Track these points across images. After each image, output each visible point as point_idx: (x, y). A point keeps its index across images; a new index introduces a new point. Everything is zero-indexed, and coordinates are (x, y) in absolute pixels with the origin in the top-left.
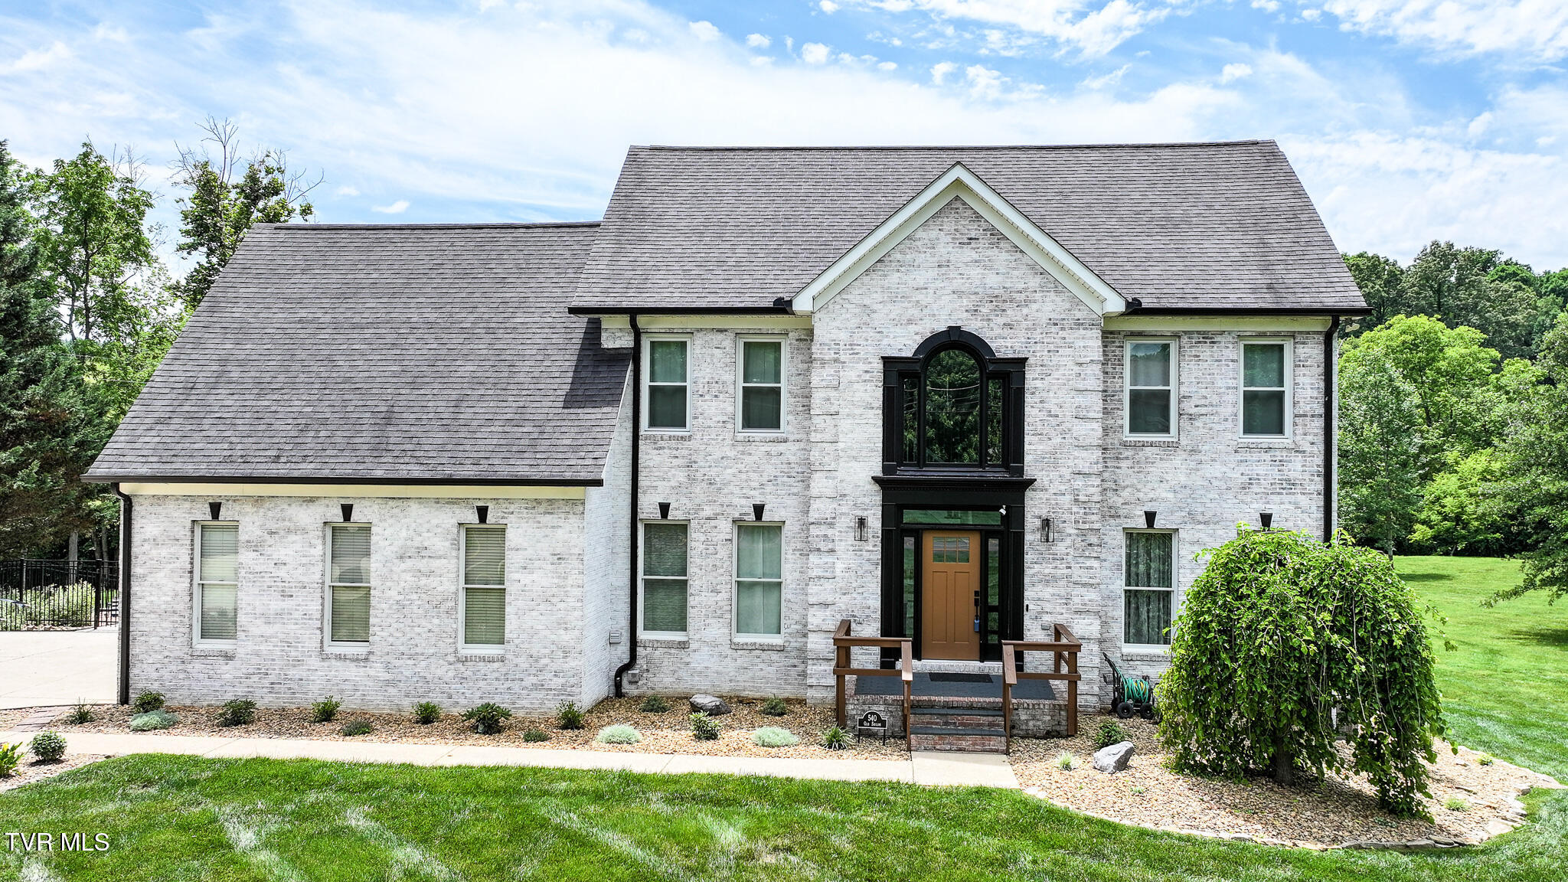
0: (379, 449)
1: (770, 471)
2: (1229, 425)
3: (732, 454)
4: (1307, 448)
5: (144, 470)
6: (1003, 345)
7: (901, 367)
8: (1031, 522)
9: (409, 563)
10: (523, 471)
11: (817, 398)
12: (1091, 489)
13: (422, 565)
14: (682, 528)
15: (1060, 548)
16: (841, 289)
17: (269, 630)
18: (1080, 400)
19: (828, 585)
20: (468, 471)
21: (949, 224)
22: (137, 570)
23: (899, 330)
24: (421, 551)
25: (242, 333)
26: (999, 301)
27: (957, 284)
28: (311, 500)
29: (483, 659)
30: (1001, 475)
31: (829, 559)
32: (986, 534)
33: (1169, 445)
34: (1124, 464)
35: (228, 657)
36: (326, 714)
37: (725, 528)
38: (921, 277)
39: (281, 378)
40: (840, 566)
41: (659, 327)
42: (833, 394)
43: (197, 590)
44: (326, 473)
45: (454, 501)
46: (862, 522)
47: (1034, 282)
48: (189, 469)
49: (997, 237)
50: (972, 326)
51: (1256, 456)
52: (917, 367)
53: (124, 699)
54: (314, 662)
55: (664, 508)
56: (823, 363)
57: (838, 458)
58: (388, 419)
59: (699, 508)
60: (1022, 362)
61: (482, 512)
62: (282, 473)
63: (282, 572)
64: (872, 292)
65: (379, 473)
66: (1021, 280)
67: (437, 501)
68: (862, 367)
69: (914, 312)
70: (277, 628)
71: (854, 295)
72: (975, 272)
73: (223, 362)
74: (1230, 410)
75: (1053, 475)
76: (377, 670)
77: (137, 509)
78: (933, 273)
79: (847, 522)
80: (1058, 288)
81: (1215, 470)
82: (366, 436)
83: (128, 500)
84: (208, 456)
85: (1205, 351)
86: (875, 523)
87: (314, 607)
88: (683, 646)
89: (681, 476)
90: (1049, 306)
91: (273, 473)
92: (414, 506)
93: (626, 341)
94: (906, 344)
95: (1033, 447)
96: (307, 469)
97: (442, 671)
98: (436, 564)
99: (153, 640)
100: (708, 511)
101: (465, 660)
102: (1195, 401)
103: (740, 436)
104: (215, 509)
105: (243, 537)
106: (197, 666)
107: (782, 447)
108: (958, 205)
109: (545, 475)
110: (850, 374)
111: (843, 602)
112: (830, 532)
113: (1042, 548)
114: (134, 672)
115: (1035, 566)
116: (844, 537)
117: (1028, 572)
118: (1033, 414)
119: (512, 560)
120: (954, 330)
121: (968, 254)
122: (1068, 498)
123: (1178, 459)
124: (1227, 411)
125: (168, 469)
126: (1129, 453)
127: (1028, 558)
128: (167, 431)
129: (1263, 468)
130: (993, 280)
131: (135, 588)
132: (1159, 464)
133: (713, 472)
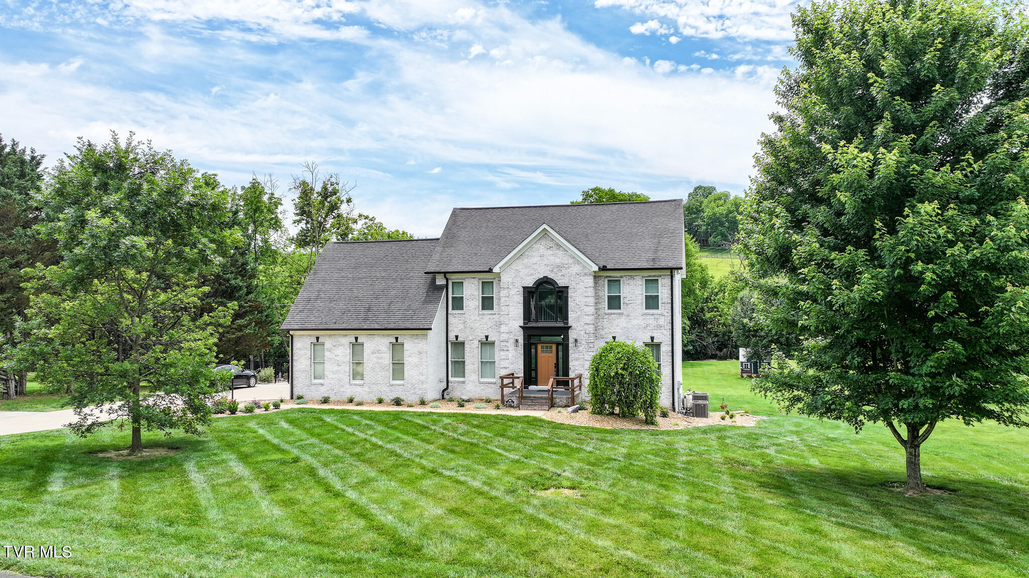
0: (365, 319)
1: (490, 324)
2: (640, 307)
3: (478, 319)
4: (666, 314)
5: (296, 327)
6: (561, 282)
7: (529, 290)
8: (571, 340)
9: (375, 355)
10: (408, 326)
11: (503, 300)
12: (591, 329)
13: (379, 355)
14: (463, 344)
15: (581, 349)
16: (509, 264)
17: (334, 376)
18: (586, 299)
19: (507, 362)
20: (392, 326)
21: (543, 242)
22: (295, 358)
23: (528, 278)
24: (379, 351)
25: (324, 281)
26: (560, 267)
27: (546, 262)
28: (346, 335)
29: (398, 385)
30: (561, 325)
31: (507, 353)
32: (558, 344)
33: (620, 314)
34: (605, 320)
35: (322, 385)
36: (351, 401)
37: (476, 343)
38: (535, 260)
39: (337, 296)
40: (510, 355)
41: (454, 278)
42: (507, 299)
43: (313, 364)
44: (350, 327)
45: (388, 335)
46: (517, 341)
47: (571, 261)
48: (310, 327)
49: (559, 246)
50: (551, 276)
51: (649, 317)
52: (534, 290)
53: (292, 398)
54: (347, 386)
55: (457, 337)
56: (504, 289)
57: (509, 320)
58: (369, 310)
59: (468, 337)
60: (567, 287)
61: (397, 339)
62: (337, 327)
63: (337, 358)
64: (519, 265)
65: (365, 327)
66: (567, 260)
67: (383, 335)
68: (517, 290)
69: (532, 272)
70: (337, 375)
71: (513, 267)
72: (552, 258)
73: (319, 291)
74: (640, 301)
75: (578, 324)
76: (366, 388)
77: (294, 339)
78: (538, 259)
79: (512, 341)
80: (579, 263)
81: (635, 322)
82: (362, 315)
83: (292, 336)
84: (314, 322)
85: (631, 282)
86: (521, 341)
87: (347, 369)
88: (463, 382)
89: (462, 326)
90: (576, 269)
91: (334, 328)
92: (376, 336)
93: (443, 282)
94: (530, 282)
95: (571, 316)
96: (344, 326)
97: (385, 388)
98: (383, 355)
99: (300, 380)
100: (471, 338)
101: (392, 385)
102: (628, 299)
103: (480, 313)
104: (318, 338)
105: (326, 347)
106: (313, 387)
107: (494, 316)
108: (546, 236)
109: (415, 327)
110: (513, 292)
111: (511, 367)
112: (507, 344)
113: (575, 348)
114: (294, 389)
115: (572, 355)
116: (511, 345)
117: (570, 357)
118: (571, 304)
119: (406, 353)
120: (546, 277)
121: (550, 252)
122: (583, 332)
123: (623, 319)
124: (639, 302)
125: (304, 327)
126: (607, 317)
127: (570, 352)
128: (303, 314)
129: (651, 321)
130: (558, 261)
131: (294, 364)
132: (617, 320)
133: (472, 325)
